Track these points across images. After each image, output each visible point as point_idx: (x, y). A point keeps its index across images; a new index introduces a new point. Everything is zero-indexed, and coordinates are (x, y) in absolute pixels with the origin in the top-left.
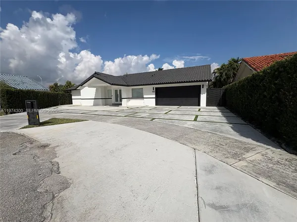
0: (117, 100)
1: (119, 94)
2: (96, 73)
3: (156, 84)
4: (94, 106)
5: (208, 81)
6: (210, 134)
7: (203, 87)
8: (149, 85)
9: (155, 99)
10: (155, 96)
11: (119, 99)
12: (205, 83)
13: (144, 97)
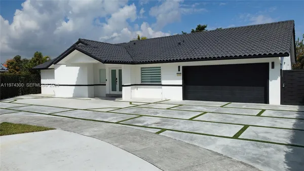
0: (114, 89)
1: (117, 76)
2: (80, 41)
3: (184, 60)
4: (74, 97)
5: (281, 55)
6: (242, 166)
7: (273, 67)
9: (181, 87)
10: (181, 81)
11: (117, 86)
12: (276, 60)
13: (162, 84)
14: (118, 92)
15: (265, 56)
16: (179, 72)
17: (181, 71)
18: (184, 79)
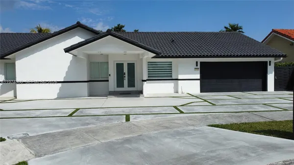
1: (126, 71)
3: (204, 57)
4: (59, 98)
5: (282, 56)
7: (270, 65)
8: (190, 57)
9: (199, 81)
10: (199, 75)
11: (126, 82)
12: (272, 60)
13: (179, 78)
14: (126, 88)
15: (266, 56)
16: (197, 67)
17: (199, 66)
18: (201, 73)
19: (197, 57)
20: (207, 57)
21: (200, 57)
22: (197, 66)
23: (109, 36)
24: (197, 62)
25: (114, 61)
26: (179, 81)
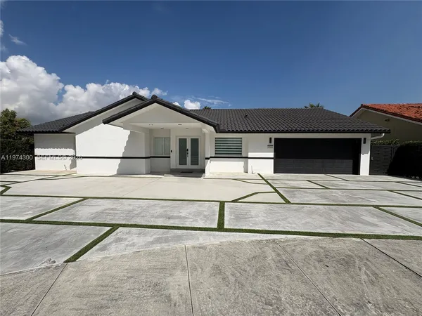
1: (189, 147)
2: (136, 96)
3: (279, 132)
4: (118, 175)
5: (385, 131)
8: (261, 132)
9: (273, 160)
10: (273, 154)
11: (189, 159)
12: (368, 136)
13: (249, 156)
14: (189, 166)
15: (358, 132)
16: (270, 144)
17: (273, 143)
18: (275, 151)
19: (270, 132)
20: (283, 132)
21: (274, 132)
22: (270, 142)
23: (155, 104)
24: (271, 139)
25: (177, 136)
26: (249, 160)
